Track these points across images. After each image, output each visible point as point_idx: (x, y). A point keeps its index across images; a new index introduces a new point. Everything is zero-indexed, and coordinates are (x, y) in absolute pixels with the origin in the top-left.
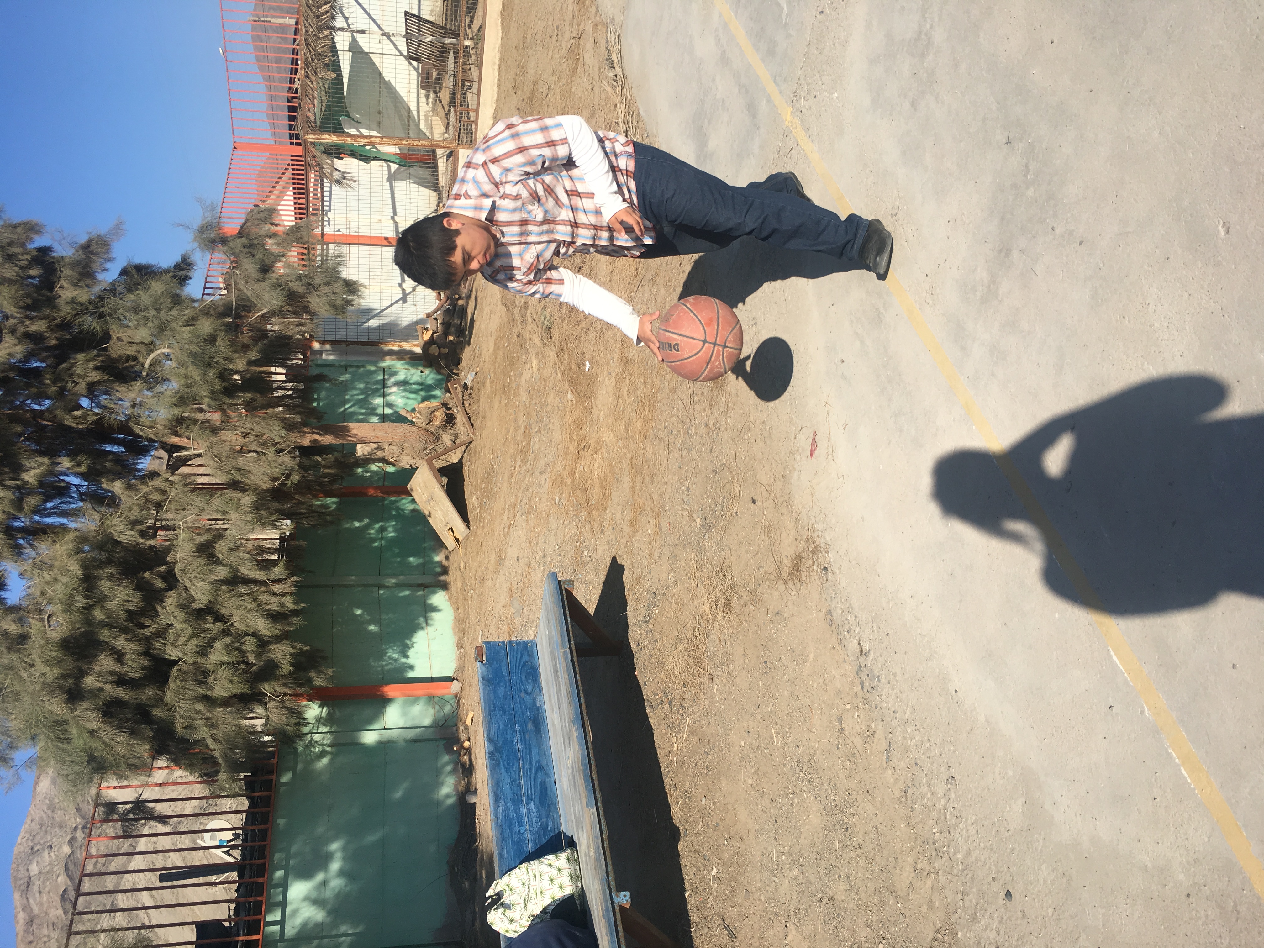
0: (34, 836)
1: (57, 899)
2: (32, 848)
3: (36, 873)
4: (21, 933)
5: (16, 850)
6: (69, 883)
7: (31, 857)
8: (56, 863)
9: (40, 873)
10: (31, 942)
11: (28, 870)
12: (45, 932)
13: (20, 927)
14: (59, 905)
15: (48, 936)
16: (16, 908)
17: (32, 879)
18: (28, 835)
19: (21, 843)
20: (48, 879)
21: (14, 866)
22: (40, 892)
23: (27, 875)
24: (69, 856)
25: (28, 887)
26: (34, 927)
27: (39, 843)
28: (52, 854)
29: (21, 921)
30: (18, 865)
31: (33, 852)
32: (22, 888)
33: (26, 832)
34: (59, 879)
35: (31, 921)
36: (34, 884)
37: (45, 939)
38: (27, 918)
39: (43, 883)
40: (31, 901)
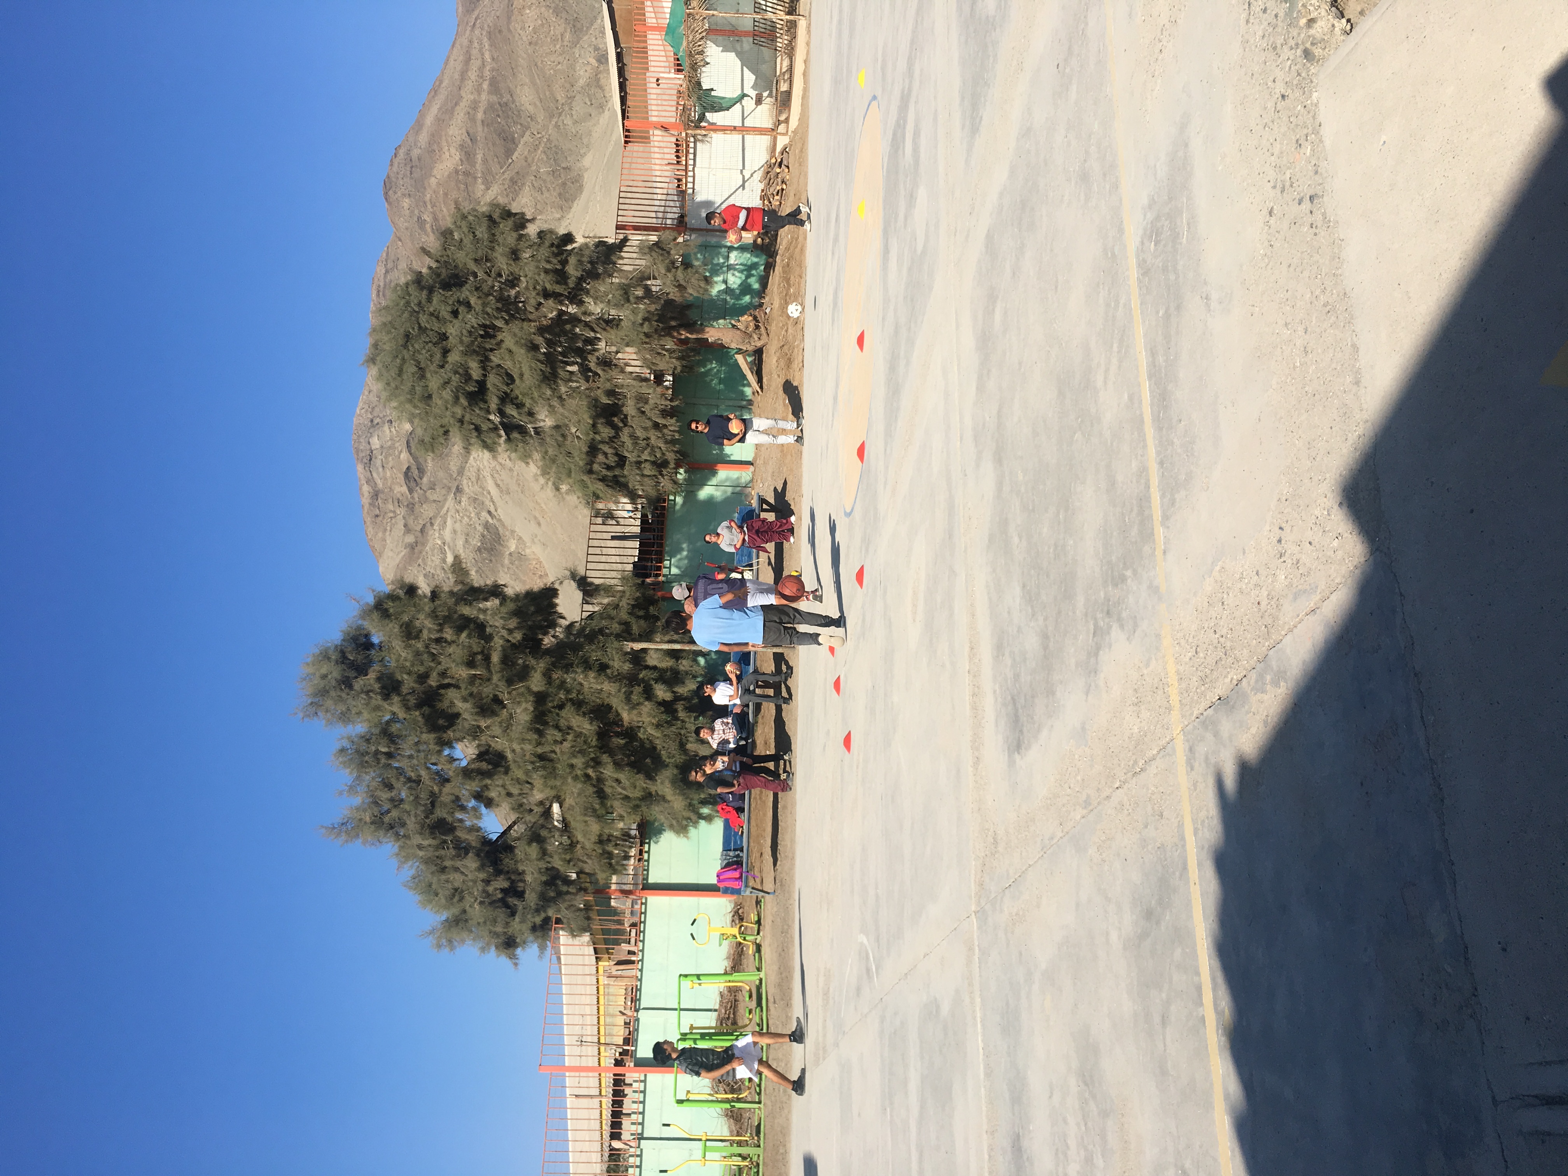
0: (373, 408)
1: (401, 476)
2: (372, 421)
3: (378, 447)
4: (366, 507)
5: (356, 420)
6: (412, 461)
7: (371, 431)
8: (397, 439)
9: (382, 447)
10: (377, 516)
11: (369, 443)
12: (391, 507)
13: (366, 500)
14: (403, 482)
15: (394, 512)
16: (360, 480)
17: (374, 452)
18: (366, 407)
19: (360, 415)
20: (390, 455)
21: (355, 437)
22: (383, 467)
23: (368, 447)
24: (411, 433)
26: (380, 501)
27: (378, 416)
28: (393, 429)
29: (366, 494)
30: (359, 436)
31: (373, 425)
32: (365, 460)
33: (365, 403)
34: (402, 456)
35: (376, 495)
36: (376, 458)
37: (392, 515)
38: (372, 491)
39: (386, 458)
40: (375, 475)
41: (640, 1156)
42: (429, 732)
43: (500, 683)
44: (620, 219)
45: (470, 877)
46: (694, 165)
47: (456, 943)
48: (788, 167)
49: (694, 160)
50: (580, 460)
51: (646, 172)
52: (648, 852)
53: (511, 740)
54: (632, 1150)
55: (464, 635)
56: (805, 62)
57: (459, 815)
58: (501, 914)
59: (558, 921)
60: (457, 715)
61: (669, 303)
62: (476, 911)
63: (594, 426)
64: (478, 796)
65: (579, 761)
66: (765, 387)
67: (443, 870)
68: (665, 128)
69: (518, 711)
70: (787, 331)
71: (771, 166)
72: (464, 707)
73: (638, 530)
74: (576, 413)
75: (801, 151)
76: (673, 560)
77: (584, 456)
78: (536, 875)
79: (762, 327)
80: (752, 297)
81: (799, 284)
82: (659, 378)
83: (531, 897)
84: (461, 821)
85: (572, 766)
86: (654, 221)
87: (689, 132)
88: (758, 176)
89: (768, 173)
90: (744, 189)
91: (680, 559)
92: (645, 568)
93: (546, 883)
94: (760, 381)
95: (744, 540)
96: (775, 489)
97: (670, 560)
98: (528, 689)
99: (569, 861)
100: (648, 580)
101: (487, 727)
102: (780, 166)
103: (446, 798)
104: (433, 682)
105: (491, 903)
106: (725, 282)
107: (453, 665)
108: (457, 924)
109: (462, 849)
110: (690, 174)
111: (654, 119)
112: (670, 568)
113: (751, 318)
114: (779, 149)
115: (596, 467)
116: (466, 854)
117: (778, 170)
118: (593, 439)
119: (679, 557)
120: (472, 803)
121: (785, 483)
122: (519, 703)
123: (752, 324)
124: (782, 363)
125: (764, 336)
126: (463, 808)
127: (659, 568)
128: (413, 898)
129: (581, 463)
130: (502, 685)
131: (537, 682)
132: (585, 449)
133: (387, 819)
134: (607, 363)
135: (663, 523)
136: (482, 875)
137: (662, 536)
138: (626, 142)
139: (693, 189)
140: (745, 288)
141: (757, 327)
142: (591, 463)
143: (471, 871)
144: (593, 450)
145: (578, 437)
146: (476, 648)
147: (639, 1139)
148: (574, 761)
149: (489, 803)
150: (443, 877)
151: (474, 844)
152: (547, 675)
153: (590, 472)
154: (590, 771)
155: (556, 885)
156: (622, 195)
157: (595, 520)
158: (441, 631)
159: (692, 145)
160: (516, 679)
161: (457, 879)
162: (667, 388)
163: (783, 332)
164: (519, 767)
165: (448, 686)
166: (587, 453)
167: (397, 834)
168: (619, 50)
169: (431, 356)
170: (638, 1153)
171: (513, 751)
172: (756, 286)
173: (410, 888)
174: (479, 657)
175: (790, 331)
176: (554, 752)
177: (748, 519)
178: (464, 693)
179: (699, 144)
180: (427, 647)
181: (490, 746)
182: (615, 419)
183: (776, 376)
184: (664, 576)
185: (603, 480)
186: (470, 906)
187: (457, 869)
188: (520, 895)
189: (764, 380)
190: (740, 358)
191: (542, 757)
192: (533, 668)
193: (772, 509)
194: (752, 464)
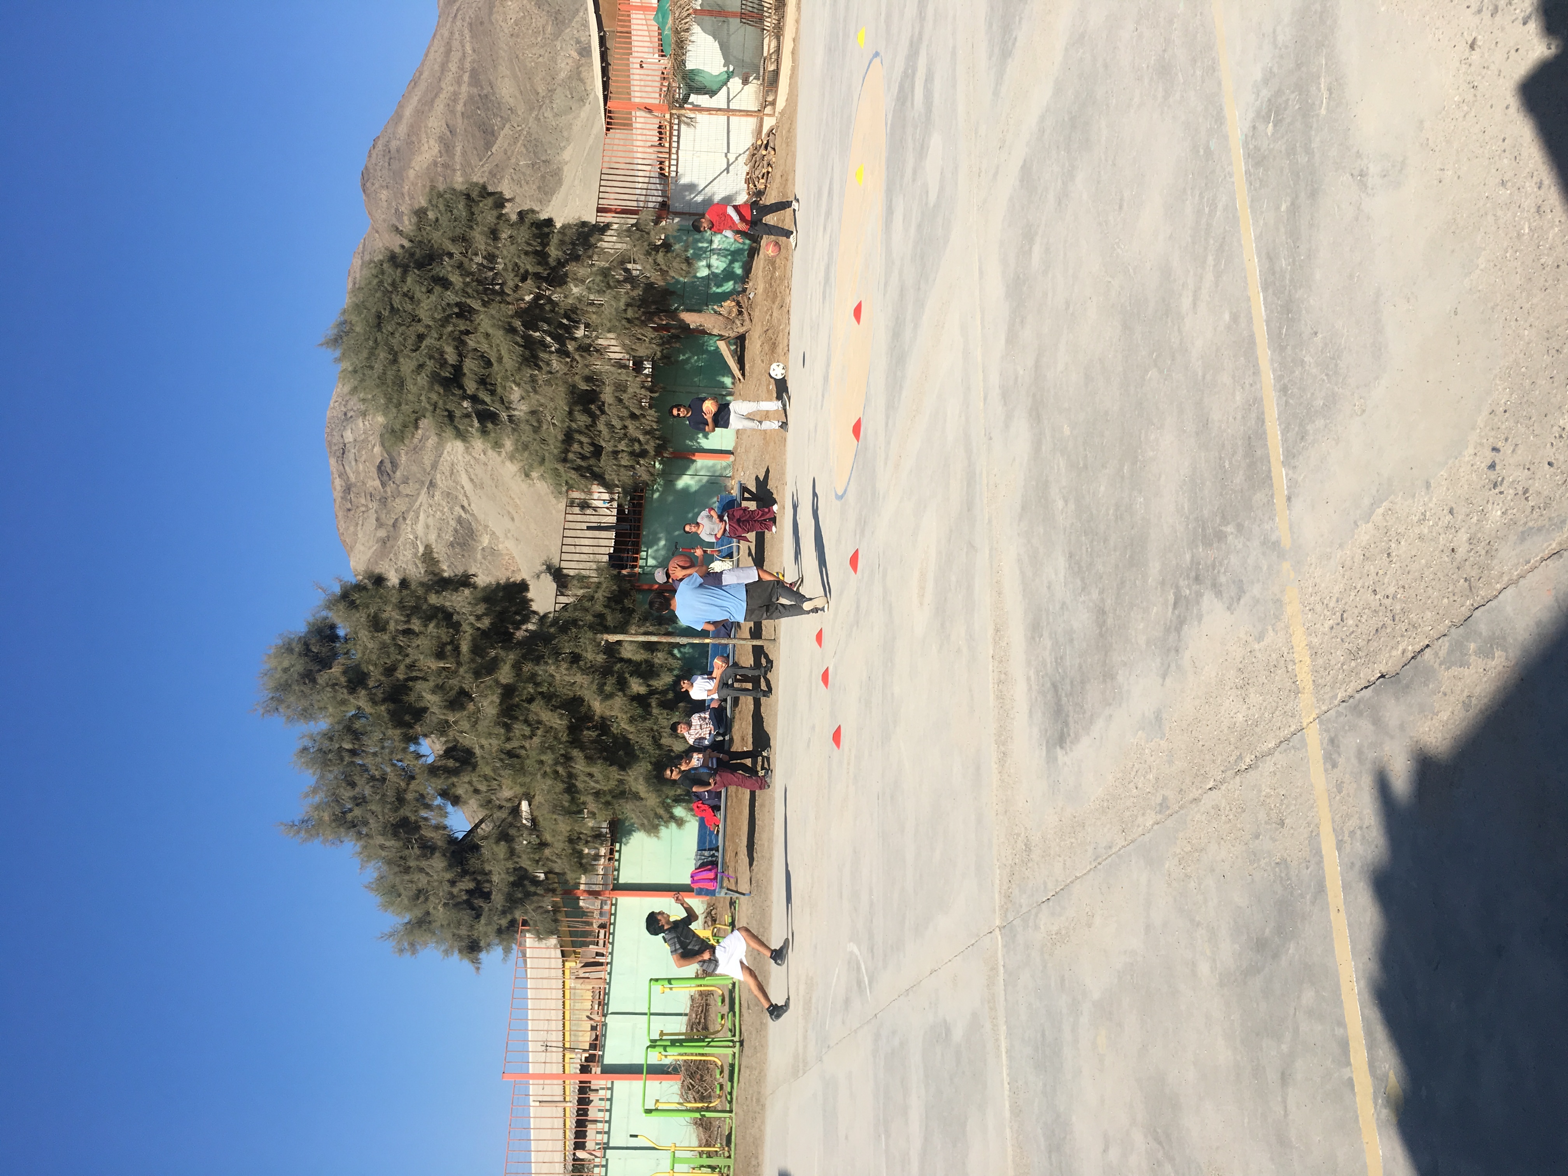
0: (347, 401)
1: (374, 470)
2: (345, 414)
3: (351, 440)
4: (339, 500)
5: (329, 414)
6: (386, 455)
7: (344, 424)
8: (370, 433)
9: (355, 440)
10: (349, 510)
11: (342, 436)
12: (363, 501)
13: (338, 494)
14: (376, 476)
15: (367, 506)
16: (333, 474)
17: (347, 445)
18: (340, 400)
19: (334, 408)
20: (363, 448)
21: (328, 430)
22: (356, 460)
23: (342, 441)
24: (385, 427)
25: (343, 453)
26: (352, 495)
27: (352, 409)
28: (367, 423)
29: (338, 488)
30: (332, 430)
31: (347, 418)
32: (338, 453)
33: (338, 396)
34: (375, 450)
35: (348, 489)
36: (349, 451)
37: (363, 509)
38: (344, 484)
39: (359, 451)
40: (347, 468)
41: (606, 1166)
42: (395, 727)
43: (467, 676)
44: (601, 201)
45: (435, 877)
46: (678, 148)
47: (418, 947)
48: (774, 149)
49: (678, 142)
50: (554, 447)
51: (627, 154)
52: (619, 851)
53: (478, 736)
54: (597, 1160)
55: (431, 626)
56: (794, 40)
57: (424, 813)
58: (466, 916)
59: (525, 923)
60: (425, 710)
61: (650, 286)
62: (440, 913)
63: (570, 413)
64: (444, 794)
65: (548, 758)
66: (747, 373)
67: (407, 870)
68: (648, 110)
69: (485, 704)
70: (771, 315)
71: (756, 148)
72: (432, 700)
73: (614, 520)
74: (552, 399)
75: (789, 131)
76: (650, 551)
77: (559, 445)
78: (503, 876)
79: (745, 313)
80: (735, 283)
81: (785, 266)
82: (638, 366)
83: (498, 899)
84: (426, 819)
85: (541, 762)
86: (635, 204)
87: (674, 111)
88: (743, 159)
89: (754, 155)
90: (728, 172)
91: (657, 551)
92: (621, 559)
93: (513, 884)
94: (742, 368)
95: (725, 530)
96: (757, 478)
97: (647, 551)
98: (497, 682)
99: (537, 862)
100: (624, 572)
101: (455, 722)
102: (766, 148)
103: (410, 796)
104: (400, 675)
105: (456, 905)
106: (709, 266)
107: (422, 657)
108: (420, 927)
109: (428, 849)
110: (674, 156)
111: (637, 100)
112: (646, 559)
113: (734, 304)
114: (765, 131)
115: (571, 456)
116: (432, 854)
117: (764, 152)
118: (568, 427)
119: (655, 548)
120: (439, 801)
121: (768, 471)
122: (486, 696)
123: (735, 310)
124: (766, 348)
125: (747, 322)
126: (428, 807)
127: (636, 560)
128: (375, 899)
129: (556, 451)
130: (469, 677)
131: (505, 675)
132: (561, 437)
133: (349, 816)
134: (585, 349)
135: (640, 513)
136: (448, 876)
137: (639, 526)
138: (608, 129)
139: (677, 172)
140: (728, 275)
141: (740, 313)
142: (566, 451)
143: (437, 872)
144: (569, 438)
145: (554, 424)
146: (445, 638)
147: (605, 1149)
148: (543, 758)
149: (456, 801)
150: (407, 877)
151: (439, 843)
152: (517, 667)
153: (565, 460)
154: (560, 769)
155: (524, 886)
156: (604, 177)
157: (569, 510)
158: (408, 622)
159: (676, 127)
160: (484, 671)
161: (422, 881)
162: (647, 376)
163: (768, 317)
164: (487, 763)
165: (416, 679)
166: (563, 442)
167: (359, 833)
168: (602, 34)
169: (405, 339)
170: (604, 1163)
171: (482, 747)
172: (739, 271)
173: (372, 889)
174: (449, 647)
175: (775, 314)
176: (523, 747)
177: (729, 507)
178: (431, 684)
179: (683, 126)
180: (394, 639)
181: (458, 742)
182: (593, 407)
183: (760, 362)
184: (640, 567)
185: (577, 469)
186: (434, 908)
187: (421, 870)
188: (487, 896)
189: (747, 367)
190: (722, 345)
191: (511, 754)
192: (503, 660)
193: (754, 497)
194: (733, 453)
